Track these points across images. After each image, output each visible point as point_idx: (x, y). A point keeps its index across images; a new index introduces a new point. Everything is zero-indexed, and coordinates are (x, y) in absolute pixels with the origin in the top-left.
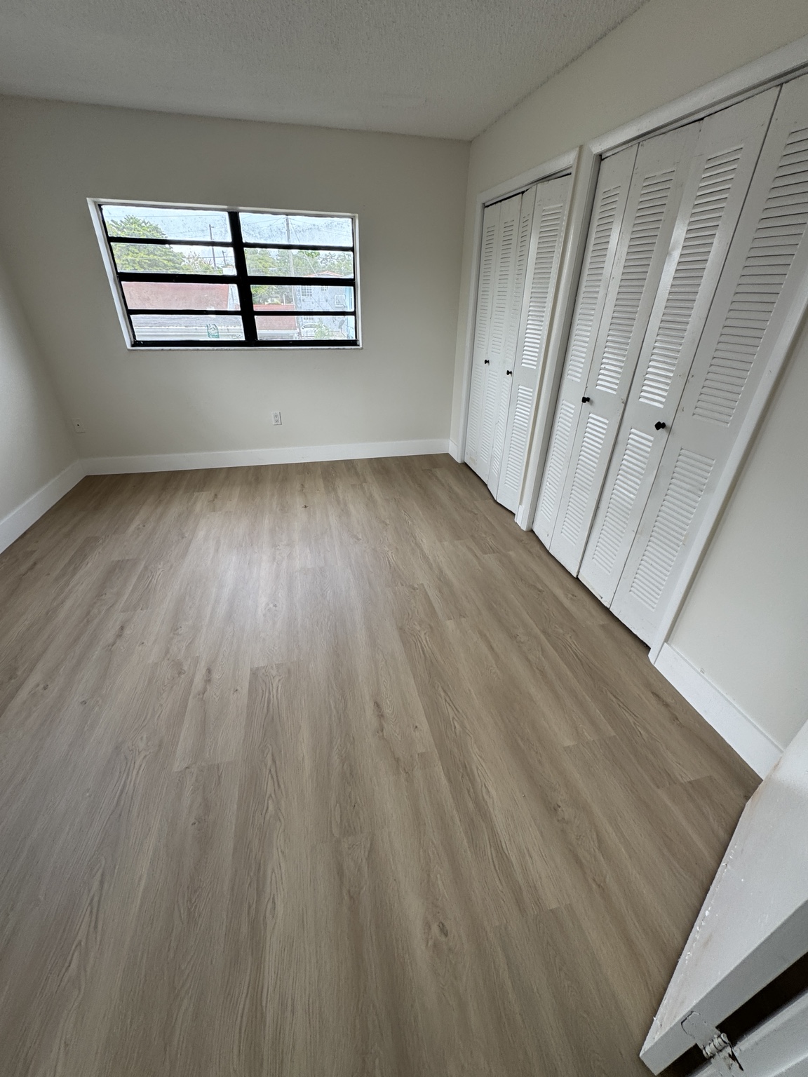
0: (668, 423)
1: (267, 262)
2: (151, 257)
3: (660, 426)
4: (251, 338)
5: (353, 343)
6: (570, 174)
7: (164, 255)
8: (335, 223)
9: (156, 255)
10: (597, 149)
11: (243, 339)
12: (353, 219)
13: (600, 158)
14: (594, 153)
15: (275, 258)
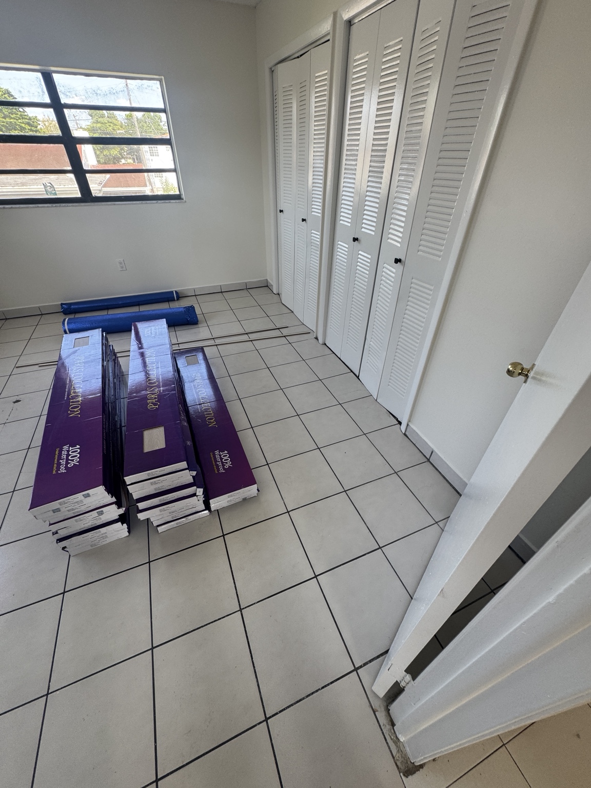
0: (403, 259)
1: (115, 125)
2: (8, 120)
3: (397, 261)
4: (87, 196)
5: (178, 197)
6: (329, 40)
7: (20, 119)
8: (145, 86)
9: (12, 118)
10: (346, 16)
11: (79, 195)
12: (160, 81)
13: (350, 23)
14: (345, 19)
15: (123, 122)
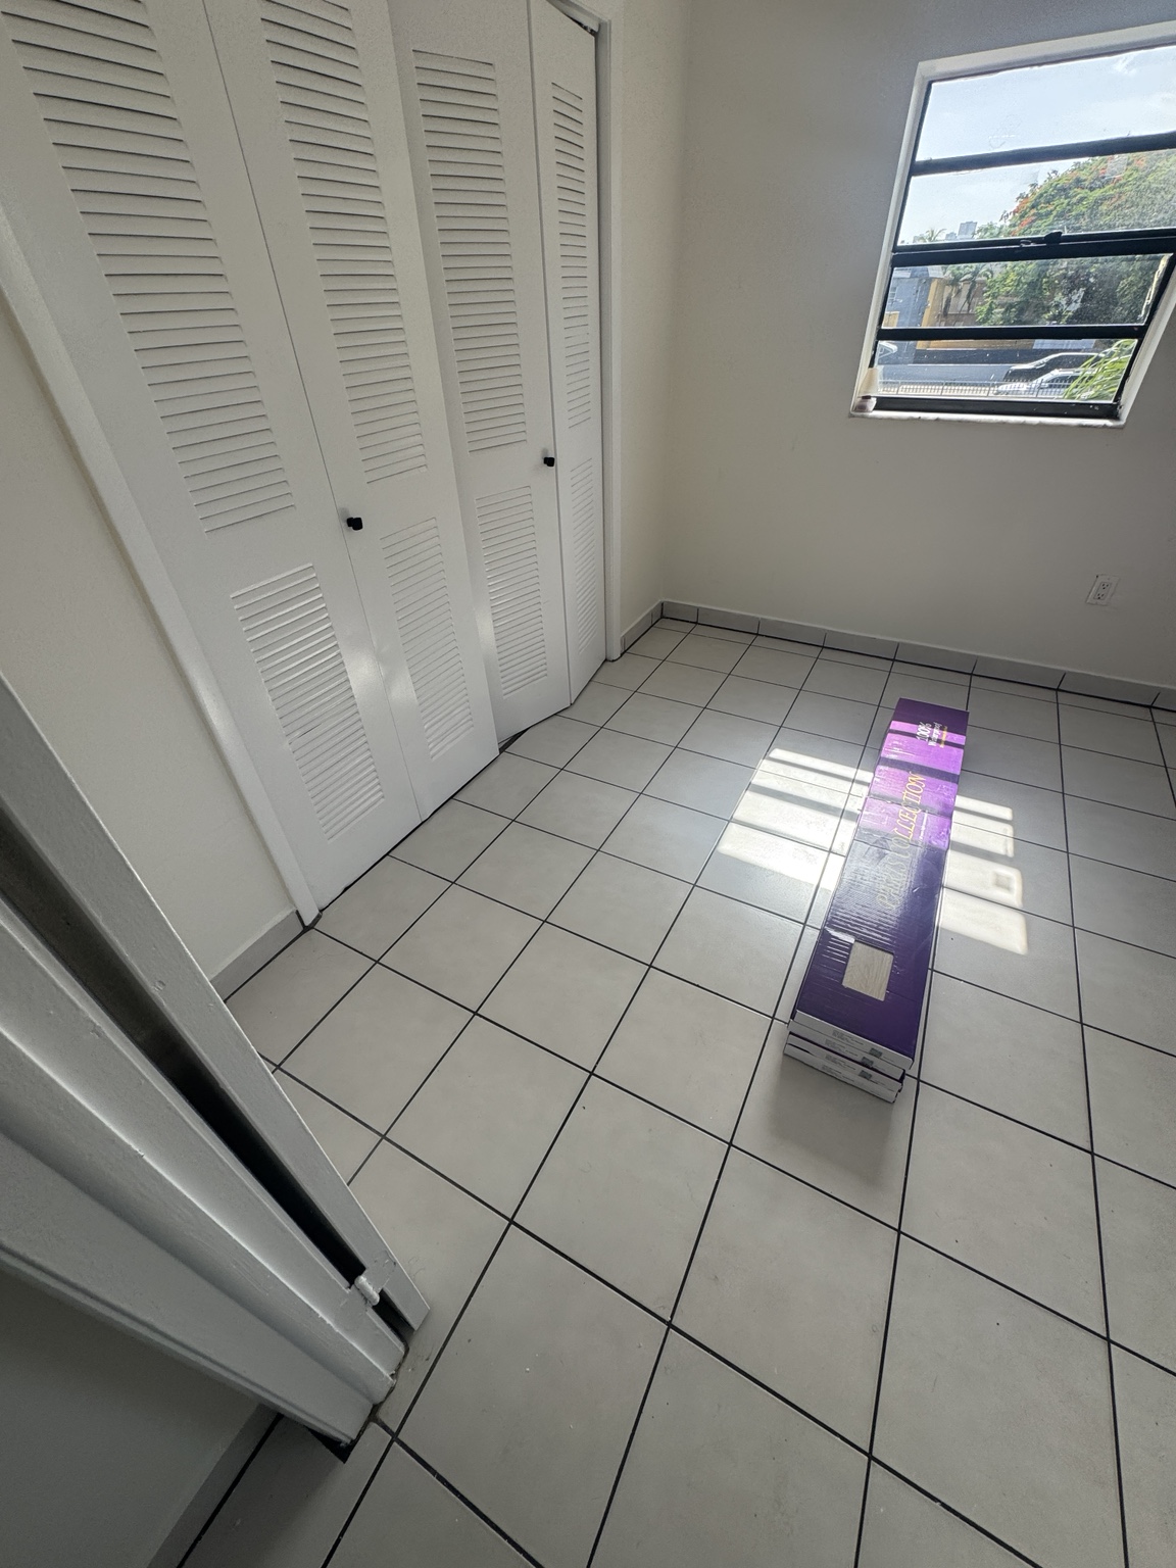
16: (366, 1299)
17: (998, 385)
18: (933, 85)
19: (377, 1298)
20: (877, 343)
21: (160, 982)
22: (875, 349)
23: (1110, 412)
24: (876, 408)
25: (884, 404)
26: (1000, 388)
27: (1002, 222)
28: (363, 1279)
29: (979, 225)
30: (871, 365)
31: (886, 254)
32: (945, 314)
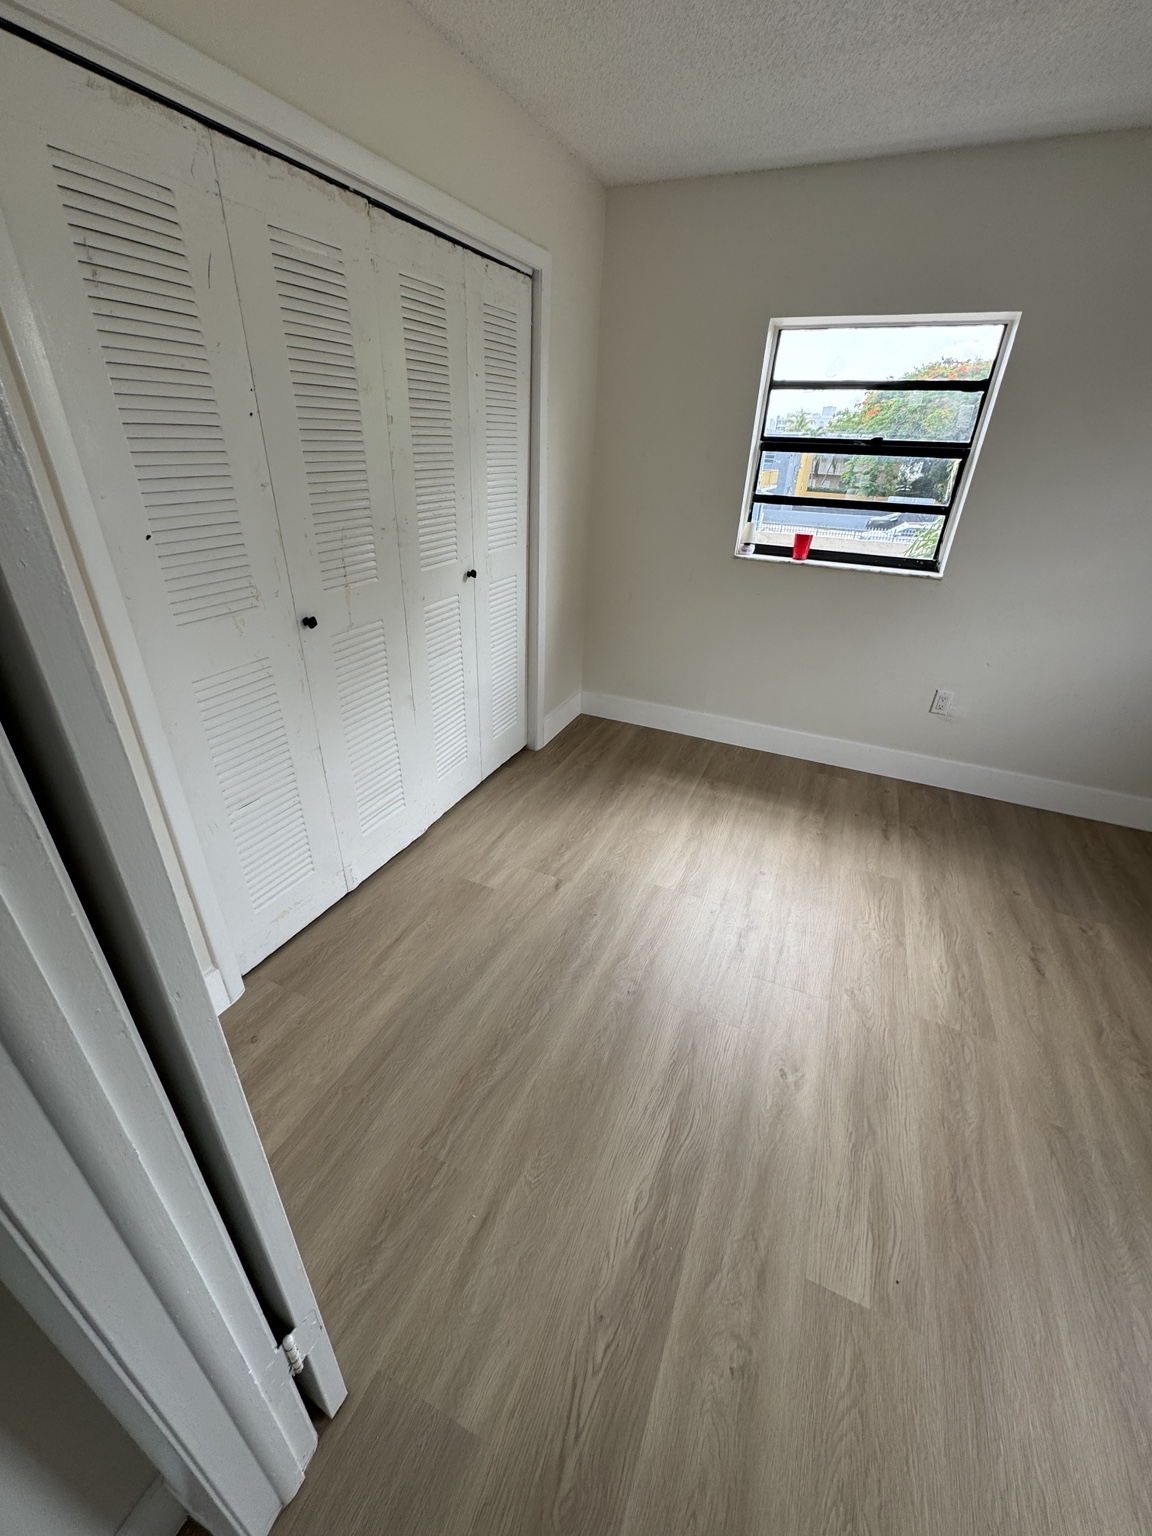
16: (291, 1364)
17: (862, 532)
18: (783, 332)
19: (300, 1364)
20: (752, 505)
21: (178, 993)
22: (752, 508)
23: (932, 566)
24: (755, 552)
25: (761, 549)
26: (863, 534)
27: (856, 409)
28: (291, 1338)
29: (838, 410)
30: (750, 519)
31: (755, 441)
32: (816, 475)
